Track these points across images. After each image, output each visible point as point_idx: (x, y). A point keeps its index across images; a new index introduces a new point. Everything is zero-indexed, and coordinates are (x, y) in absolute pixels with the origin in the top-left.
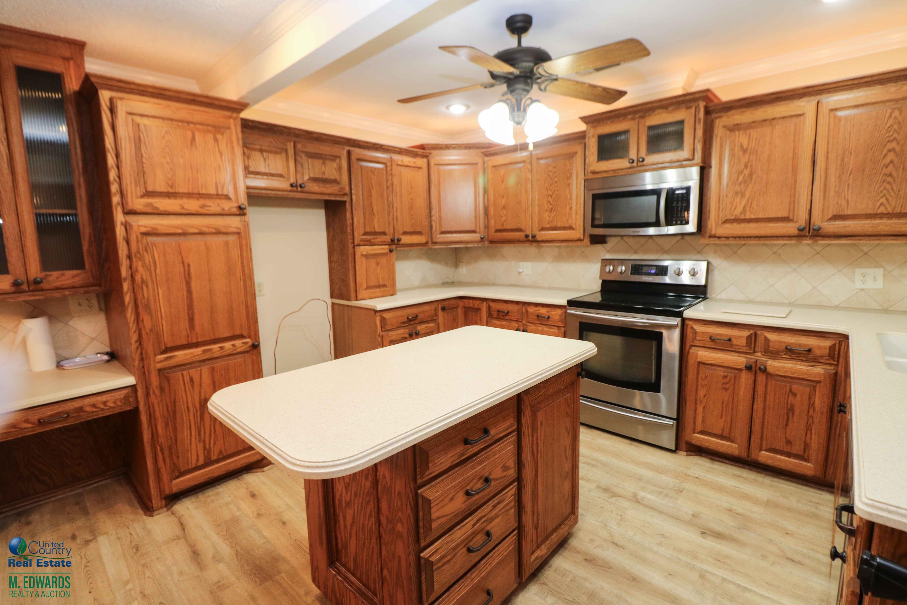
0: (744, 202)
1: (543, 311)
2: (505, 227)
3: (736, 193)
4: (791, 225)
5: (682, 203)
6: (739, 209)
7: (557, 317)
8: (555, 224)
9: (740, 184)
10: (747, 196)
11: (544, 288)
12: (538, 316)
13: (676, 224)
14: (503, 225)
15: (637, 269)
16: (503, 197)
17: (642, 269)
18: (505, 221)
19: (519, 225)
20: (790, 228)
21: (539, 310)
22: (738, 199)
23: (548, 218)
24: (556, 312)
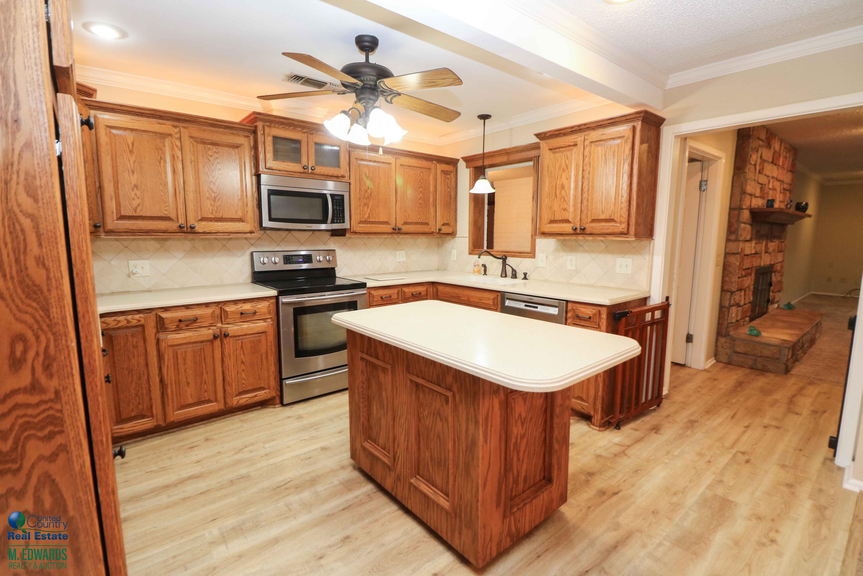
0: (369, 210)
1: (247, 307)
2: (139, 213)
3: (365, 204)
4: (389, 226)
5: (340, 207)
6: (366, 216)
7: (265, 310)
8: (221, 214)
9: (366, 198)
10: (370, 207)
11: (173, 289)
12: (242, 314)
13: (337, 223)
14: (135, 210)
15: (288, 259)
16: (133, 172)
17: (292, 259)
18: (139, 205)
19: (166, 213)
20: (388, 229)
21: (241, 307)
22: (366, 208)
23: (211, 208)
24: (262, 305)
